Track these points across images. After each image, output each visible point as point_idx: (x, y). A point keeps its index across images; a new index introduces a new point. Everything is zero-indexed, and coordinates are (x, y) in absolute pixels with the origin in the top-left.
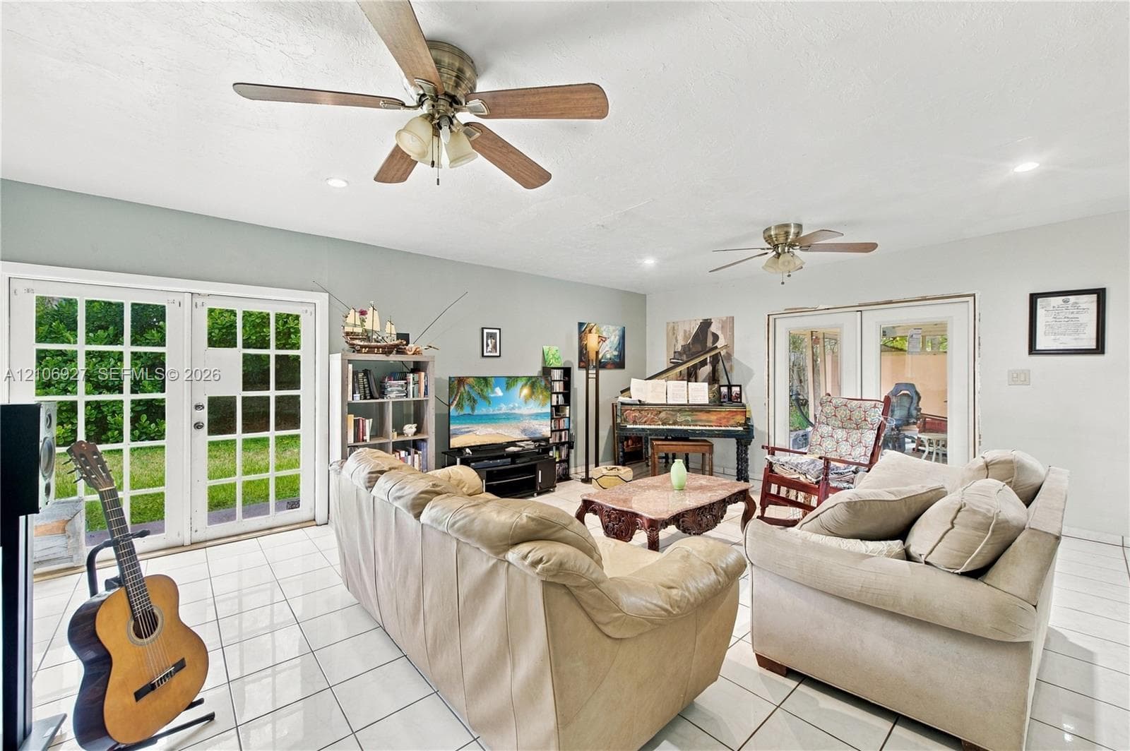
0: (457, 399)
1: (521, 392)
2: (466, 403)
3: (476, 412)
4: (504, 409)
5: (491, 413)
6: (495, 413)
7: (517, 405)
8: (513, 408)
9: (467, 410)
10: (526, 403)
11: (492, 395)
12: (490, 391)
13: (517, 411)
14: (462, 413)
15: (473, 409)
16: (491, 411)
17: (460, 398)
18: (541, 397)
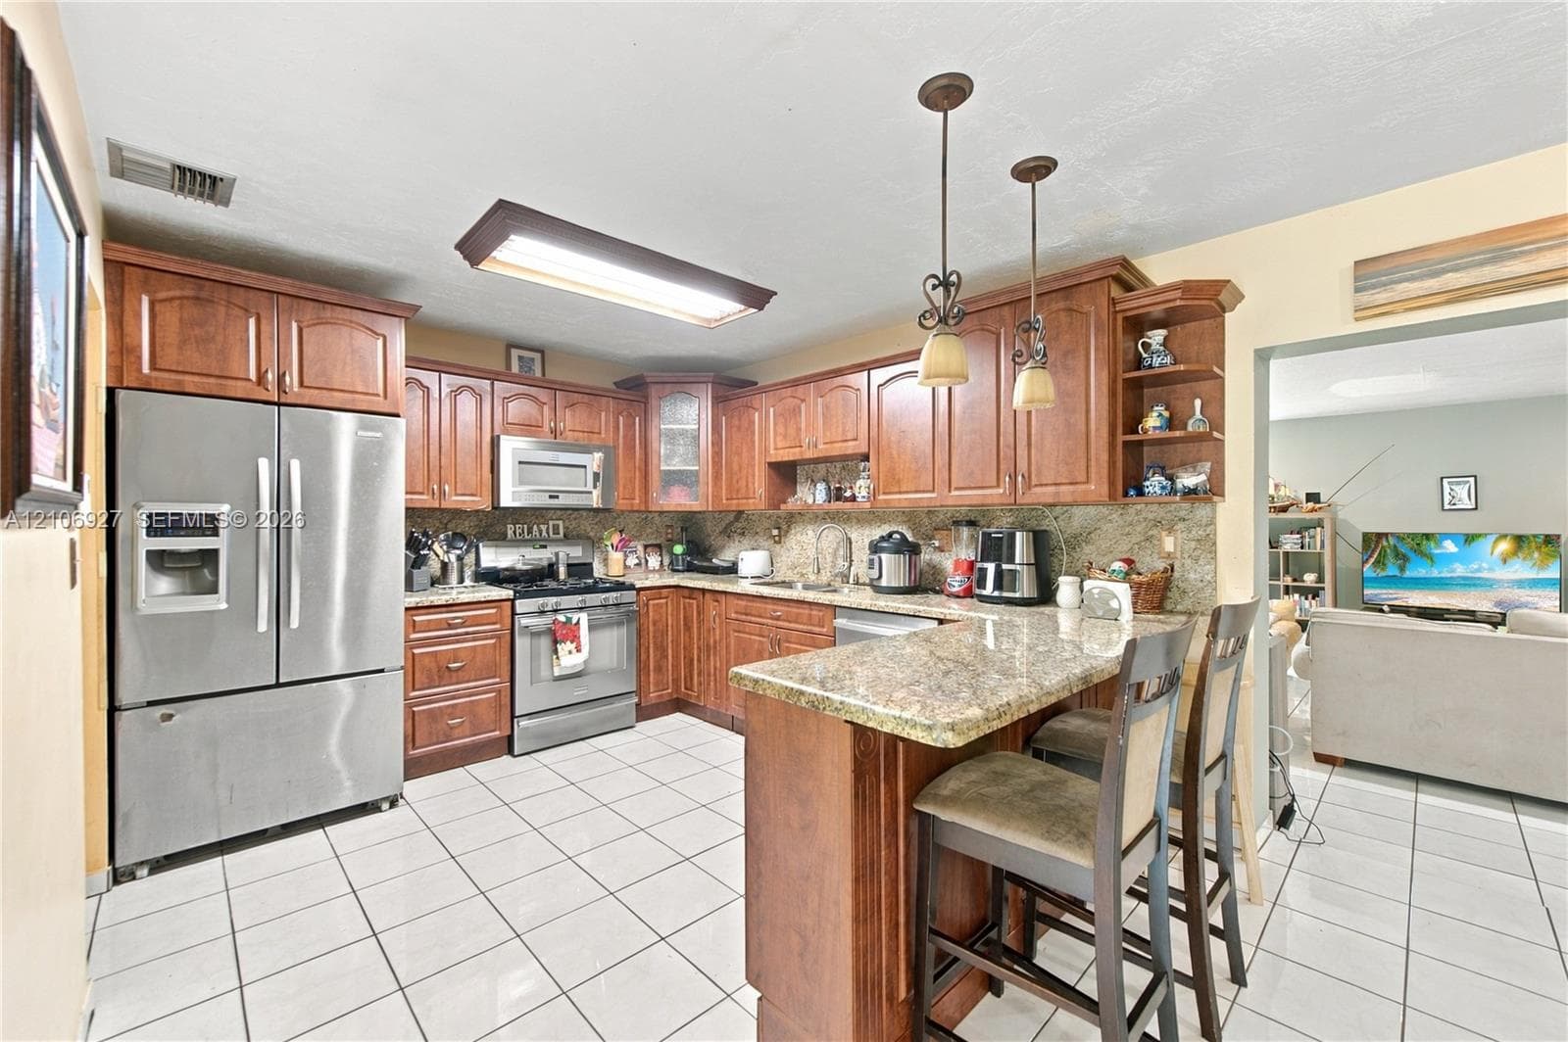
0: (1375, 556)
1: (1494, 548)
2: (1390, 560)
3: (1408, 574)
4: (1460, 570)
5: (1434, 575)
6: (1443, 575)
7: (1484, 565)
8: (1479, 570)
9: (1392, 570)
10: (1505, 561)
11: (1438, 551)
12: (1432, 545)
13: (1485, 575)
14: (1384, 574)
15: (1402, 569)
16: (1435, 573)
17: (1380, 554)
18: (1536, 555)
